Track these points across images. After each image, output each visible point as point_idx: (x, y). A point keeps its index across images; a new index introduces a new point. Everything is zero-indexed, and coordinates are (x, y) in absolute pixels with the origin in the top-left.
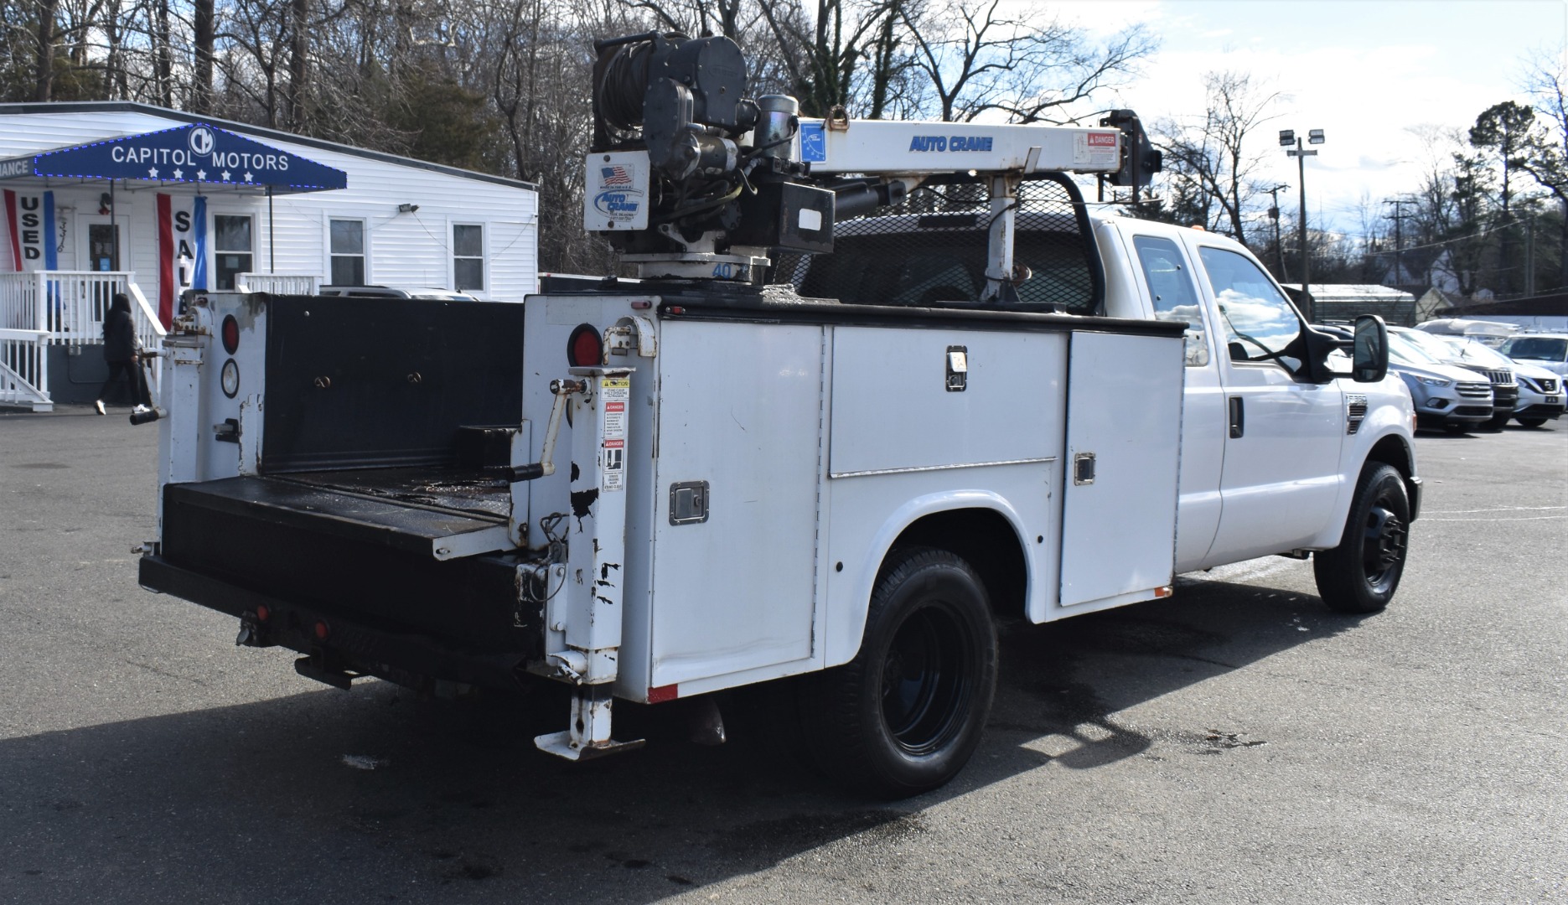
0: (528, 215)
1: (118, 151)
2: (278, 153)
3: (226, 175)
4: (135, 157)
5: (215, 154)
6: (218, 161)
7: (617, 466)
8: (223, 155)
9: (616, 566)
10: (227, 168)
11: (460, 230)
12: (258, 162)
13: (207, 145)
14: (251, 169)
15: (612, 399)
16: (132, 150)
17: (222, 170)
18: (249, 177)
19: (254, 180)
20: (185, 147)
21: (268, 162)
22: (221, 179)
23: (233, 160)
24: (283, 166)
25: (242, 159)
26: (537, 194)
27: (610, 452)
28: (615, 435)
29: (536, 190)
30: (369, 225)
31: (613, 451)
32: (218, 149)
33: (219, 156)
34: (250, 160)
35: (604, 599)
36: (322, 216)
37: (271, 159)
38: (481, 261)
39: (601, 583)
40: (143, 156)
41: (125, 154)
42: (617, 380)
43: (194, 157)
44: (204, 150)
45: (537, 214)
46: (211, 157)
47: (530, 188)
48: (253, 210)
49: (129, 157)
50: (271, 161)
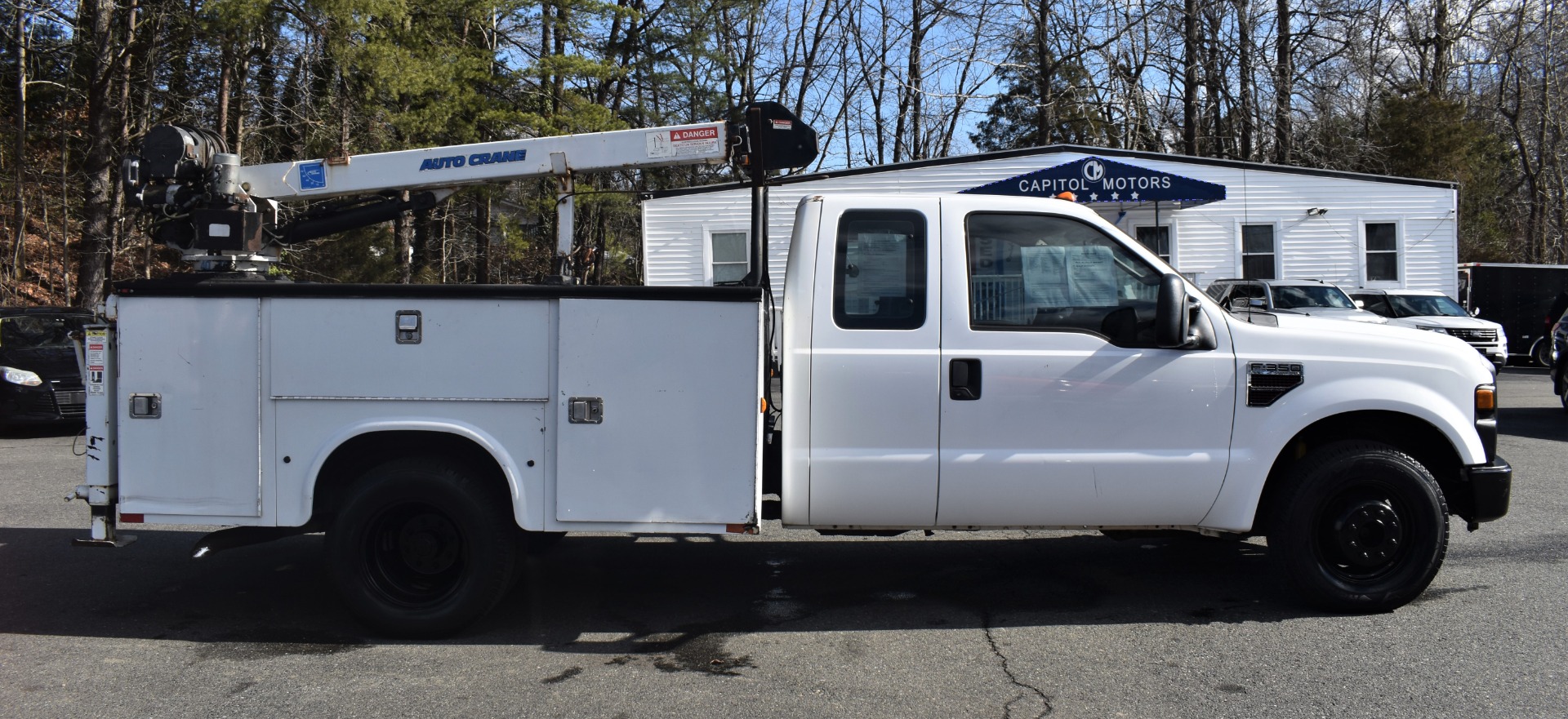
0: (1446, 211)
1: (1024, 183)
2: (1161, 175)
3: (1115, 196)
4: (1037, 187)
5: (1105, 180)
6: (1108, 185)
7: (99, 381)
8: (1112, 180)
9: (101, 439)
10: (1116, 190)
11: (1371, 228)
12: (1143, 183)
13: (1098, 174)
14: (1137, 189)
15: (94, 343)
16: (1035, 181)
17: (1111, 192)
18: (1135, 195)
19: (1140, 198)
20: (1080, 176)
21: (1152, 183)
22: (1110, 199)
23: (1121, 183)
24: (1166, 185)
25: (1129, 183)
26: (1455, 191)
27: (93, 373)
28: (97, 363)
29: (1455, 188)
30: (1279, 228)
31: (96, 372)
32: (1107, 176)
33: (1108, 182)
34: (1136, 182)
35: (93, 457)
36: (1234, 222)
37: (1155, 180)
38: (1395, 254)
39: (91, 447)
40: (1044, 186)
41: (1030, 185)
42: (96, 331)
43: (1087, 184)
44: (1095, 178)
45: (1455, 208)
46: (1101, 182)
47: (1448, 186)
48: (1170, 221)
49: (1033, 187)
50: (1154, 182)
